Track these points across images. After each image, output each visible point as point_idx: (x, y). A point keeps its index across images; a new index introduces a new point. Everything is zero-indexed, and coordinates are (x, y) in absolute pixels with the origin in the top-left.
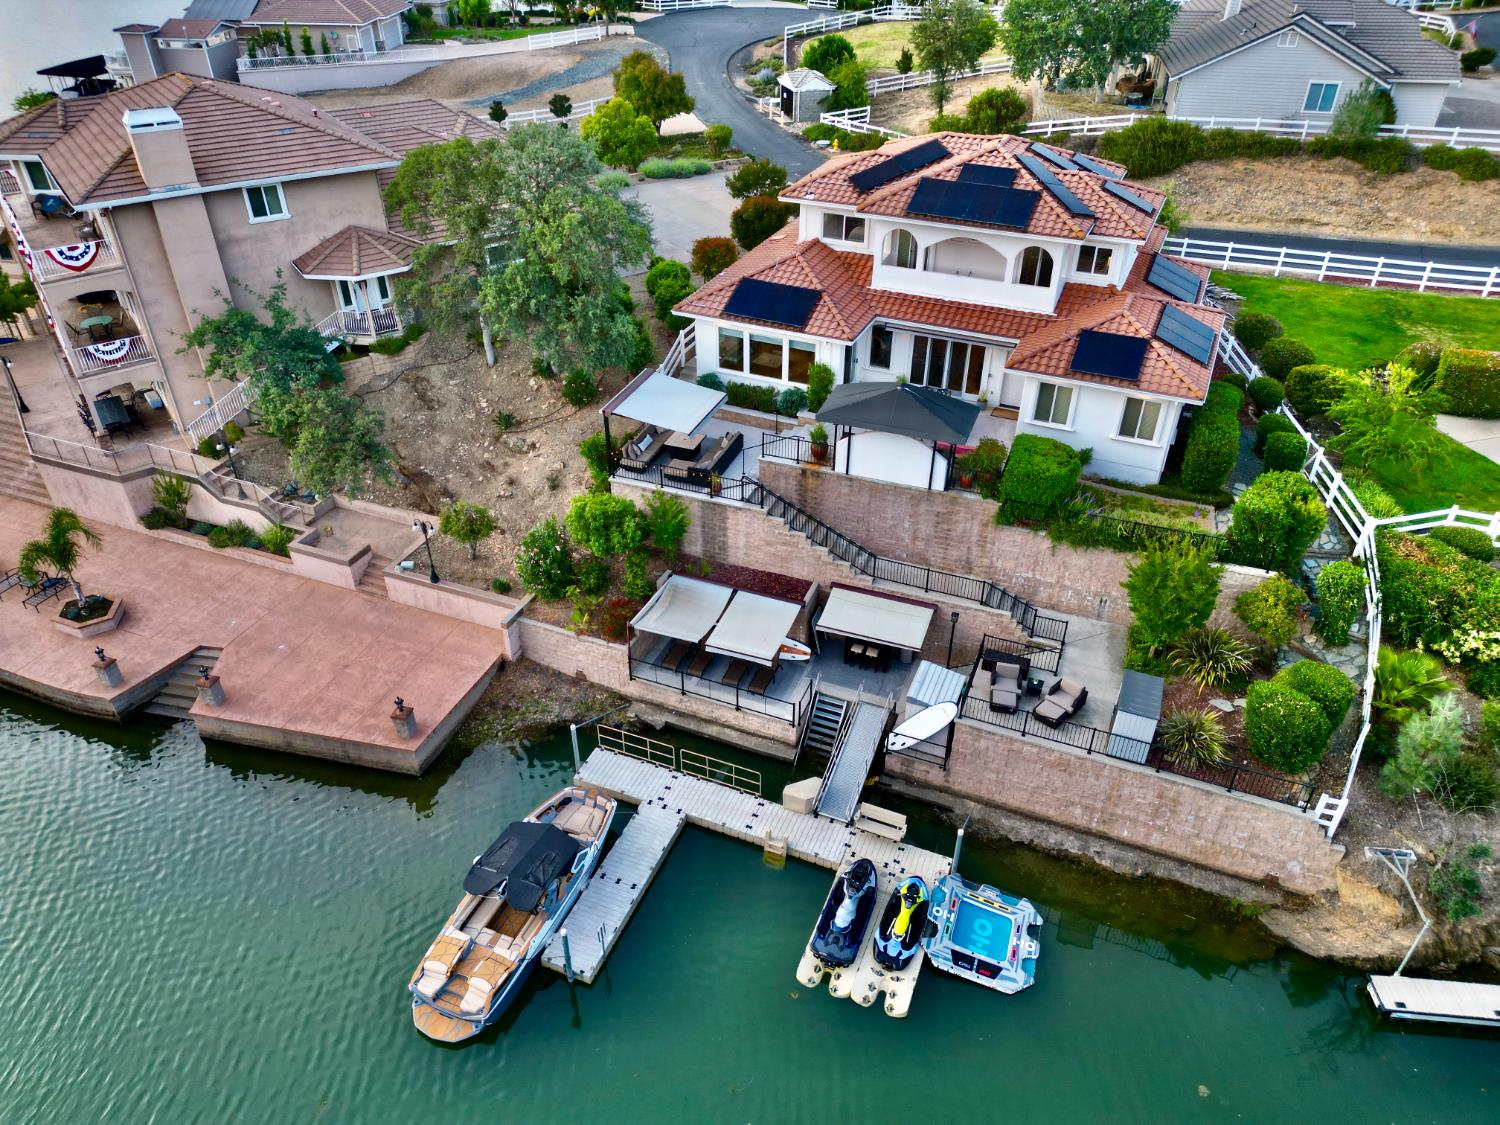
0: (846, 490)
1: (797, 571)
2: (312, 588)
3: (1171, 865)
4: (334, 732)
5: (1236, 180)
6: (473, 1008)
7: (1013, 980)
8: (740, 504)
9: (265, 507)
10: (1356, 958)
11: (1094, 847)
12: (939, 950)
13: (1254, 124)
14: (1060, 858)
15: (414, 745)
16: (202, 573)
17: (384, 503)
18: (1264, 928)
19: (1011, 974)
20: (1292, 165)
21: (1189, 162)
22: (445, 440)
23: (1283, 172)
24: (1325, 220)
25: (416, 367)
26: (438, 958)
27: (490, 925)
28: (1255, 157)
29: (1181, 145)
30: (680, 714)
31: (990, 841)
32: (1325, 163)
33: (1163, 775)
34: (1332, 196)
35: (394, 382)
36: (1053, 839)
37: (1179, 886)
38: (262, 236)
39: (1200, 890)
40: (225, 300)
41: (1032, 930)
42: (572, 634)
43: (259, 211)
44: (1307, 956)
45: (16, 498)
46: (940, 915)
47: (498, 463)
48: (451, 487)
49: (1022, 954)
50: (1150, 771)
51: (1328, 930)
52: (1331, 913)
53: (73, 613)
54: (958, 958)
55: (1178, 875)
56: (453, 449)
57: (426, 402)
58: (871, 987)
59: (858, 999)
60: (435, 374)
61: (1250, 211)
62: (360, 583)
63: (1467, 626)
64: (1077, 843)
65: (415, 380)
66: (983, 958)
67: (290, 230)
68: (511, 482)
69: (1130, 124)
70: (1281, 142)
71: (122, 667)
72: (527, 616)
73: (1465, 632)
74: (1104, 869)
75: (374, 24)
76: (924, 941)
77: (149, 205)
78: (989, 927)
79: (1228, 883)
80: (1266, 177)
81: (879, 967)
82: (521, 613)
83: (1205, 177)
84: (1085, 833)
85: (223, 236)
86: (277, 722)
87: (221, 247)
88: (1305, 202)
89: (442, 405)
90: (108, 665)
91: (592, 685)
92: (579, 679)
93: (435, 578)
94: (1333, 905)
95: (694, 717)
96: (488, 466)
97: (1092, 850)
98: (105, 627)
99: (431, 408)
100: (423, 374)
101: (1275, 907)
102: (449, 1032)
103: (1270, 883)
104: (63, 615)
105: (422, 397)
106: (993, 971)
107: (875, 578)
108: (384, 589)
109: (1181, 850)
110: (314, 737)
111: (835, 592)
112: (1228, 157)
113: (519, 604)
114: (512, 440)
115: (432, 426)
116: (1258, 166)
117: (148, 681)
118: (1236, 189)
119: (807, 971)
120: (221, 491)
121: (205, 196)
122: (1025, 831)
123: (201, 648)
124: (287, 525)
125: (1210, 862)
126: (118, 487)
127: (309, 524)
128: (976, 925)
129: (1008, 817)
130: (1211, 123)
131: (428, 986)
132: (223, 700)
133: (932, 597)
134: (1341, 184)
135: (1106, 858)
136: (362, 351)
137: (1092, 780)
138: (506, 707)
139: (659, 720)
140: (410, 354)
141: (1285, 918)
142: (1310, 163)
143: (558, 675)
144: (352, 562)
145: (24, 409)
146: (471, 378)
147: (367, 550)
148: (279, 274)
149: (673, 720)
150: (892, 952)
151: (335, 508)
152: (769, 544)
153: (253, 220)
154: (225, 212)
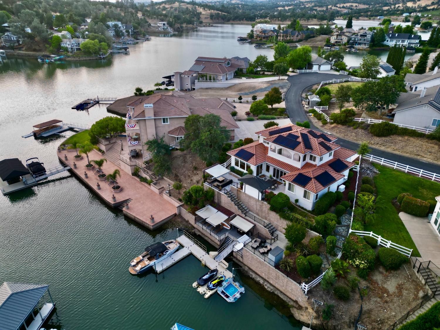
0: (245, 196)
1: (233, 210)
2: (152, 192)
3: (279, 292)
4: (141, 219)
5: (404, 141)
6: (137, 270)
7: (231, 300)
8: (223, 194)
9: (150, 176)
10: (304, 322)
11: (266, 283)
12: (220, 290)
13: (413, 128)
14: (258, 283)
15: (152, 225)
16: (137, 186)
17: (170, 180)
18: (290, 311)
19: (231, 299)
20: (421, 140)
21: (393, 134)
22: (184, 169)
23: (418, 142)
24: (425, 156)
25: (186, 154)
26: (136, 260)
27: (147, 258)
28: (412, 136)
29: (391, 130)
30: (202, 234)
31: (246, 275)
32: (431, 141)
33: (277, 270)
34: (430, 150)
35: (181, 156)
36: (258, 279)
37: (278, 296)
38: (164, 126)
39: (282, 299)
40: (154, 137)
41: (241, 293)
42: (187, 212)
43: (164, 122)
44: (295, 318)
45: (116, 165)
46: (225, 284)
47: (191, 176)
48: (181, 179)
49: (236, 296)
50: (274, 268)
51: (302, 315)
52: (305, 312)
53: (114, 188)
54: (223, 292)
55: (279, 294)
56: (185, 172)
57: (185, 162)
58: (204, 291)
59: (200, 292)
60: (188, 156)
61: (405, 150)
62: (160, 193)
63: (357, 258)
64: (263, 282)
65: (184, 157)
66: (227, 294)
67: (169, 126)
68: (191, 180)
69: (380, 122)
70: (419, 133)
71: (116, 199)
72: (182, 207)
73: (356, 260)
74: (265, 288)
75: (226, 74)
76: (218, 287)
77: (145, 119)
78: (234, 290)
79: (288, 299)
80: (412, 142)
81: (207, 288)
82: (181, 206)
83: (396, 139)
84: (265, 280)
85: (157, 126)
86: (134, 215)
87: (156, 128)
88: (421, 150)
89: (187, 163)
90: (114, 198)
91: (190, 223)
92: (188, 222)
93: (170, 196)
94: (306, 310)
95: (204, 235)
96: (189, 176)
97: (265, 284)
98: (118, 191)
99: (185, 163)
100: (186, 156)
101: (295, 307)
102: (133, 272)
103: (296, 302)
104: (112, 188)
105: (184, 160)
106: (227, 297)
107: (246, 216)
108: (163, 195)
109: (281, 289)
110: (138, 219)
111: (238, 216)
112: (403, 135)
113: (181, 204)
114: (195, 172)
115: (184, 166)
116: (411, 139)
117: (119, 202)
118: (403, 144)
119: (195, 285)
120: (144, 171)
121: (154, 119)
122: (254, 276)
123: (130, 199)
124: (153, 180)
125: (286, 293)
126: (130, 167)
127: (156, 181)
128: (231, 289)
129: (252, 272)
130: (401, 125)
131: (133, 264)
132: (128, 208)
133: (255, 223)
134: (433, 147)
135: (267, 286)
136: (177, 149)
137: (265, 267)
138: (173, 223)
139: (198, 233)
140: (185, 152)
141: (295, 310)
142: (426, 140)
143: (185, 220)
144: (159, 189)
145: (122, 150)
146: (194, 158)
147: (163, 187)
148: (164, 134)
149: (200, 234)
150: (210, 286)
151: (163, 178)
152: (228, 203)
153: (163, 123)
154: (158, 122)
